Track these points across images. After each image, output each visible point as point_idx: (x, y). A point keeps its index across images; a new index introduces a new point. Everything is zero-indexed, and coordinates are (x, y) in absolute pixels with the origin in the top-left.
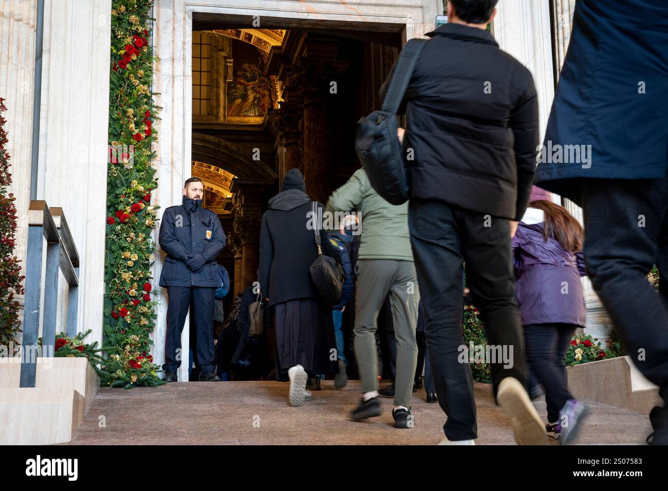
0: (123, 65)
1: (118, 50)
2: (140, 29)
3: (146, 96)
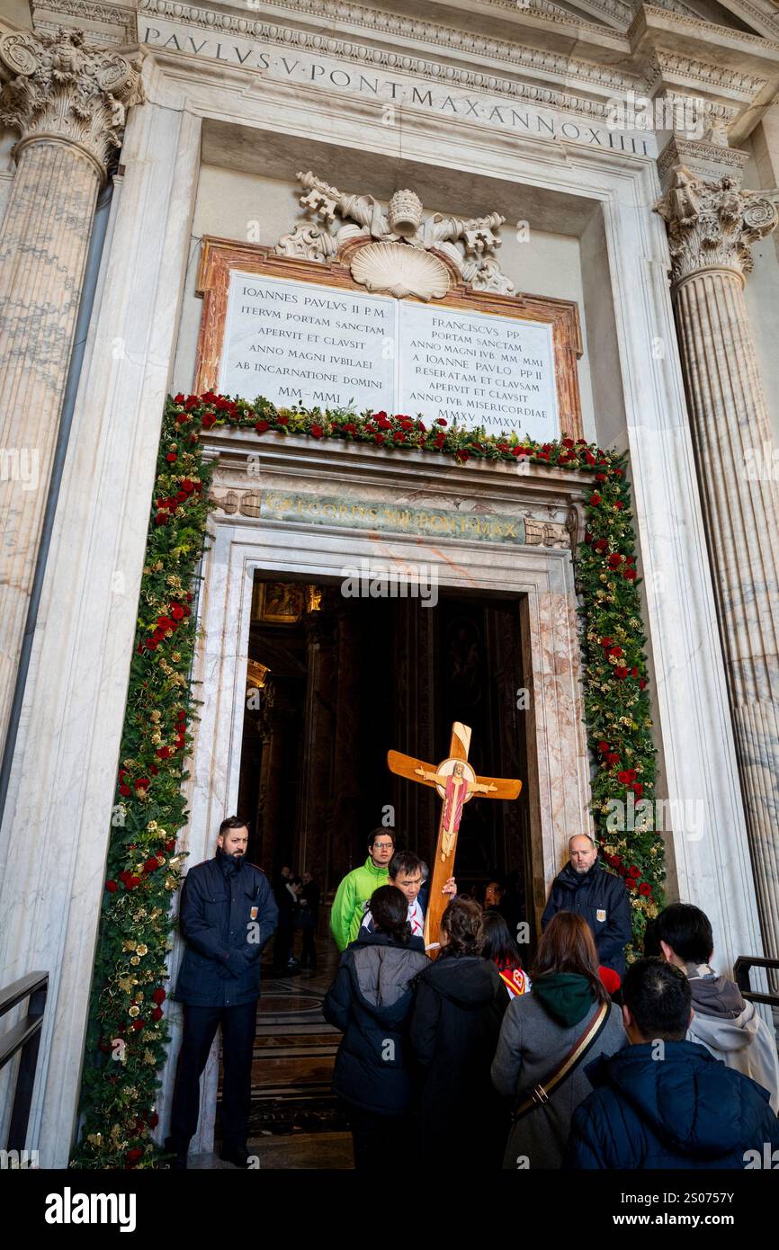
0: (152, 646)
1: (148, 623)
2: (182, 594)
3: (181, 688)
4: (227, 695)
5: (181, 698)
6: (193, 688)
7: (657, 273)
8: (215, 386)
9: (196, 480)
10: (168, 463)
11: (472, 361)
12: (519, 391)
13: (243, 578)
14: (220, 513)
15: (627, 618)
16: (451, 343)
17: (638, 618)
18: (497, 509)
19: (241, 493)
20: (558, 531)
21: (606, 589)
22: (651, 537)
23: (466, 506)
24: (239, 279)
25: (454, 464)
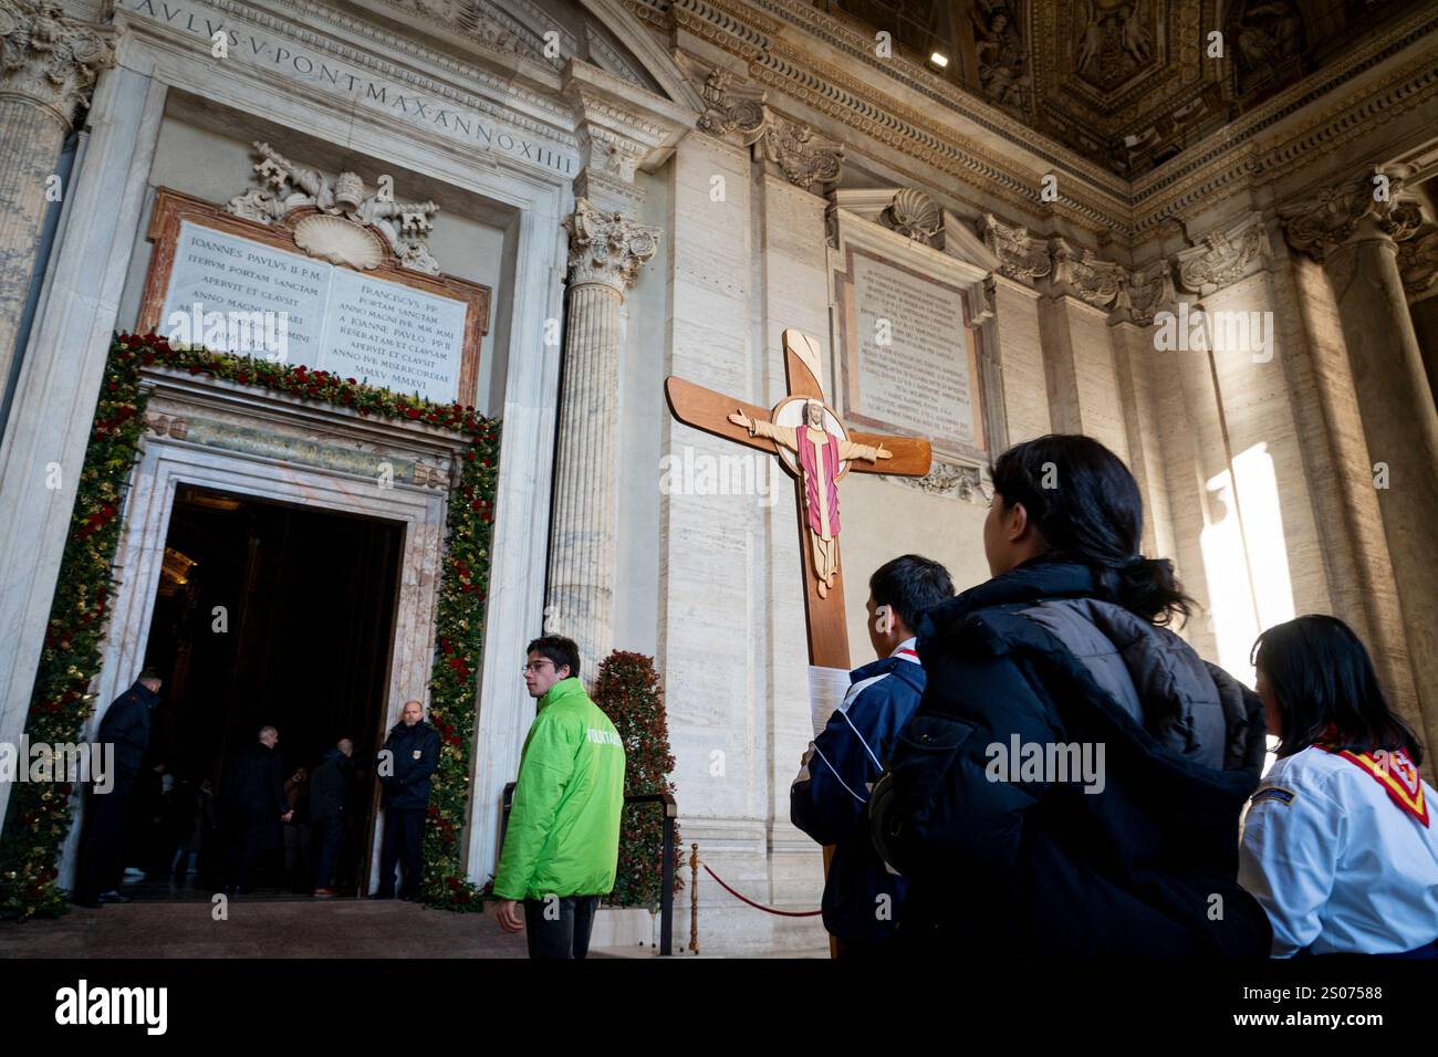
0: (83, 536)
1: (81, 518)
2: (112, 497)
3: (105, 570)
4: (143, 580)
5: (103, 578)
6: (114, 571)
7: (554, 279)
8: (158, 325)
9: (132, 407)
10: (110, 392)
11: (391, 327)
12: (429, 358)
13: (166, 488)
14: (151, 433)
15: (479, 549)
16: (377, 310)
17: (487, 550)
18: (394, 454)
19: (171, 418)
20: (442, 475)
21: (467, 526)
22: (507, 490)
23: (366, 448)
24: (189, 231)
25: (357, 416)
